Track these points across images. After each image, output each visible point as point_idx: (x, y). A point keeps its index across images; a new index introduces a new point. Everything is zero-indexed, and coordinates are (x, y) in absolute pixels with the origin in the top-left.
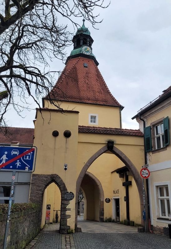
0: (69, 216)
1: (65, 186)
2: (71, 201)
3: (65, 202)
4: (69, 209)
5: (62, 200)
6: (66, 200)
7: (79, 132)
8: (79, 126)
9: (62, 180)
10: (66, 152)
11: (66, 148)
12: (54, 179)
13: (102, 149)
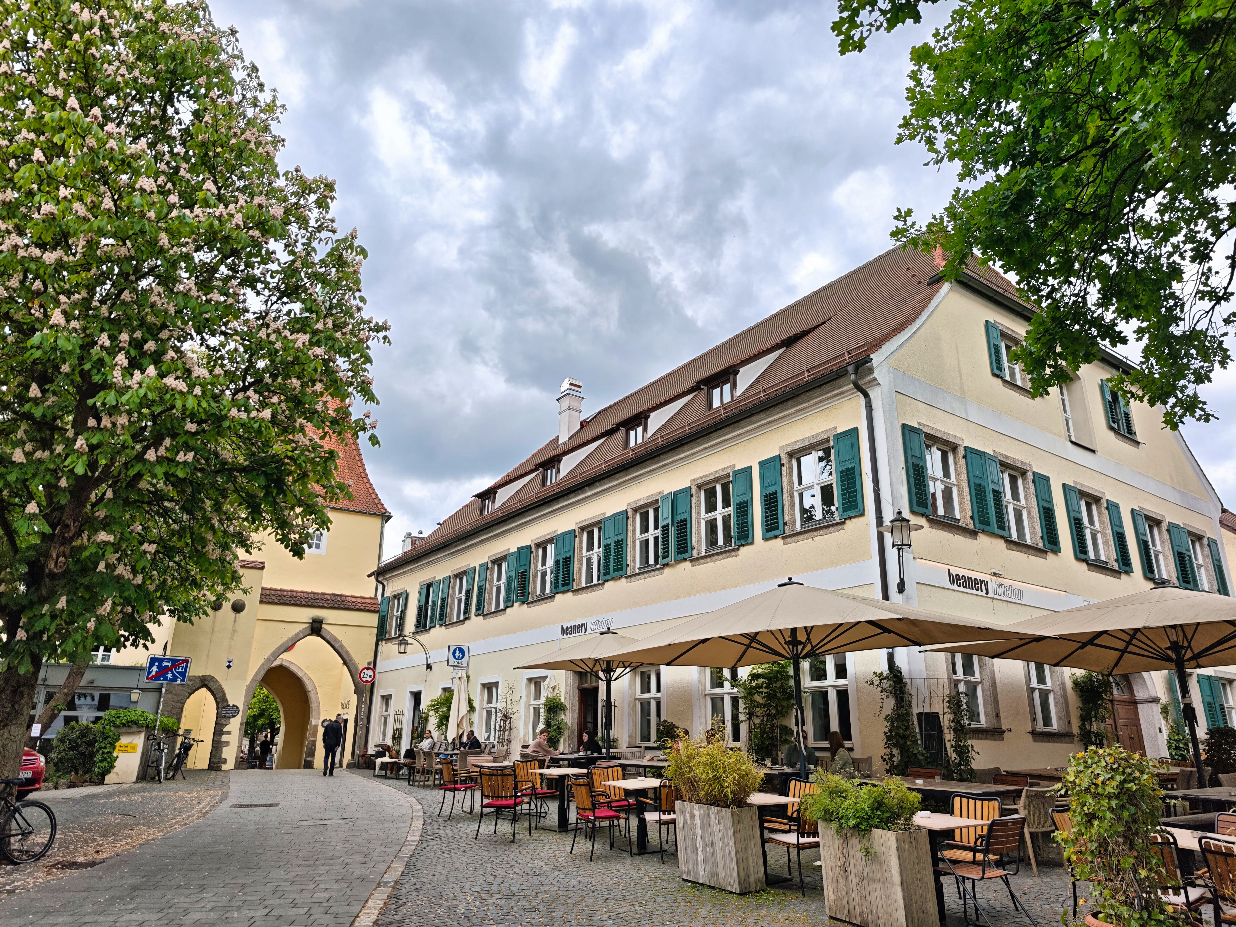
0: (227, 744)
1: (224, 695)
2: (232, 720)
3: (223, 721)
4: (229, 733)
5: (219, 716)
6: (225, 717)
7: (261, 602)
8: (263, 589)
9: (220, 686)
10: (232, 638)
11: (234, 631)
12: (205, 682)
13: (302, 631)
